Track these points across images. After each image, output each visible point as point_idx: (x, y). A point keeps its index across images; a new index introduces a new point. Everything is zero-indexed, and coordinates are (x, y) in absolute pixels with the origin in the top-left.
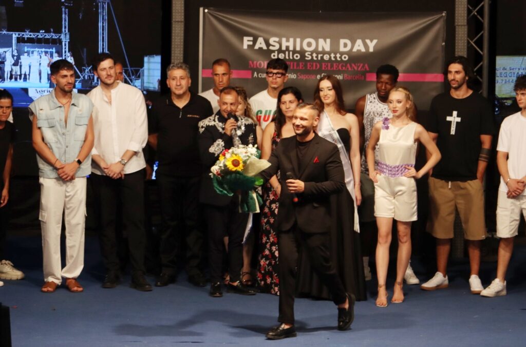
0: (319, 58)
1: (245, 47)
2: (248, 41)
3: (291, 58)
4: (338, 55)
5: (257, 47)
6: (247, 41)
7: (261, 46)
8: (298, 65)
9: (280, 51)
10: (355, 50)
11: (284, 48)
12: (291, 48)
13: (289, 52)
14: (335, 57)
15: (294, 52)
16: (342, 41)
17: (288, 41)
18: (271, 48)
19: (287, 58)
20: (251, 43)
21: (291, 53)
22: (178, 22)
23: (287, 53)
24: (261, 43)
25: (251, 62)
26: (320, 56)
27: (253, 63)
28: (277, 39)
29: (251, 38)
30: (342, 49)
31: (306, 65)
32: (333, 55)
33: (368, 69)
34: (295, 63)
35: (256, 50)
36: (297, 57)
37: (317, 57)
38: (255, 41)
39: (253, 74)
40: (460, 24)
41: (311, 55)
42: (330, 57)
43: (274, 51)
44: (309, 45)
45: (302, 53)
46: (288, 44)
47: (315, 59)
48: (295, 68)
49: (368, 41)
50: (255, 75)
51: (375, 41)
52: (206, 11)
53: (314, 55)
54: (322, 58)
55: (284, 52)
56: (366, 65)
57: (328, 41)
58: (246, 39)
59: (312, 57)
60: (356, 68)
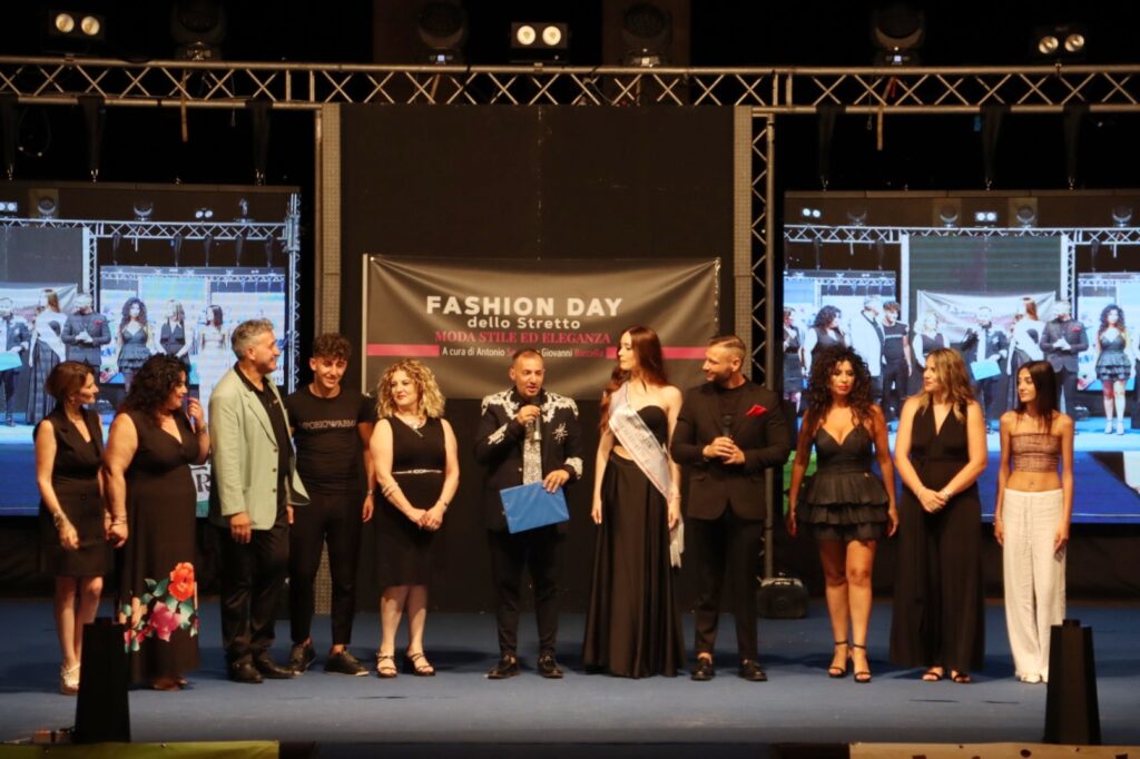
0: (538, 326)
1: (430, 311)
2: (434, 302)
3: (497, 325)
4: (565, 322)
5: (446, 311)
6: (432, 303)
7: (452, 309)
8: (507, 337)
9: (480, 316)
10: (589, 313)
11: (486, 312)
12: (497, 312)
13: (494, 317)
14: (561, 325)
15: (502, 317)
16: (571, 302)
17: (492, 301)
18: (468, 312)
19: (491, 326)
20: (438, 305)
21: (497, 319)
22: (332, 274)
23: (491, 319)
24: (452, 306)
25: (438, 333)
26: (538, 323)
27: (441, 334)
28: (476, 299)
29: (438, 299)
30: (571, 312)
31: (518, 337)
32: (557, 322)
33: (609, 341)
34: (503, 334)
35: (446, 315)
36: (506, 324)
37: (534, 324)
38: (444, 302)
39: (441, 350)
40: (741, 274)
41: (526, 321)
42: (554, 324)
43: (472, 317)
44: (523, 306)
45: (513, 319)
46: (492, 306)
47: (531, 327)
48: (503, 340)
49: (608, 301)
50: (445, 351)
51: (618, 301)
52: (372, 259)
53: (531, 321)
54: (542, 325)
55: (486, 318)
56: (606, 336)
57: (551, 301)
58: (430, 299)
59: (528, 324)
60: (591, 340)
